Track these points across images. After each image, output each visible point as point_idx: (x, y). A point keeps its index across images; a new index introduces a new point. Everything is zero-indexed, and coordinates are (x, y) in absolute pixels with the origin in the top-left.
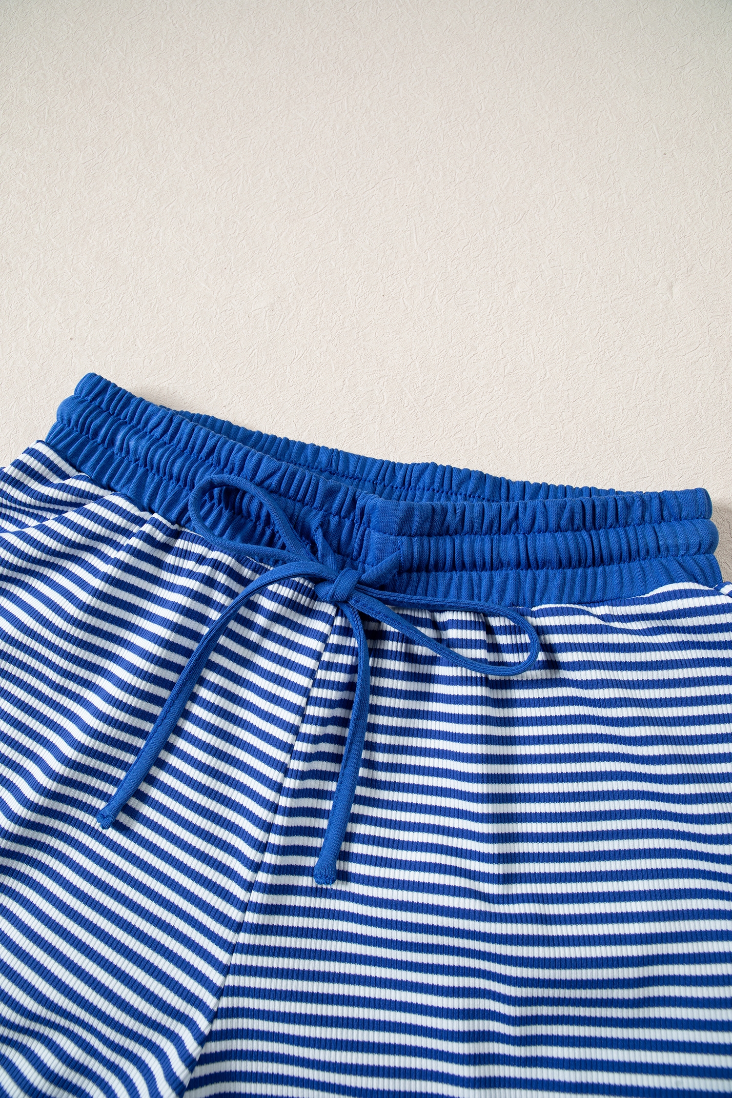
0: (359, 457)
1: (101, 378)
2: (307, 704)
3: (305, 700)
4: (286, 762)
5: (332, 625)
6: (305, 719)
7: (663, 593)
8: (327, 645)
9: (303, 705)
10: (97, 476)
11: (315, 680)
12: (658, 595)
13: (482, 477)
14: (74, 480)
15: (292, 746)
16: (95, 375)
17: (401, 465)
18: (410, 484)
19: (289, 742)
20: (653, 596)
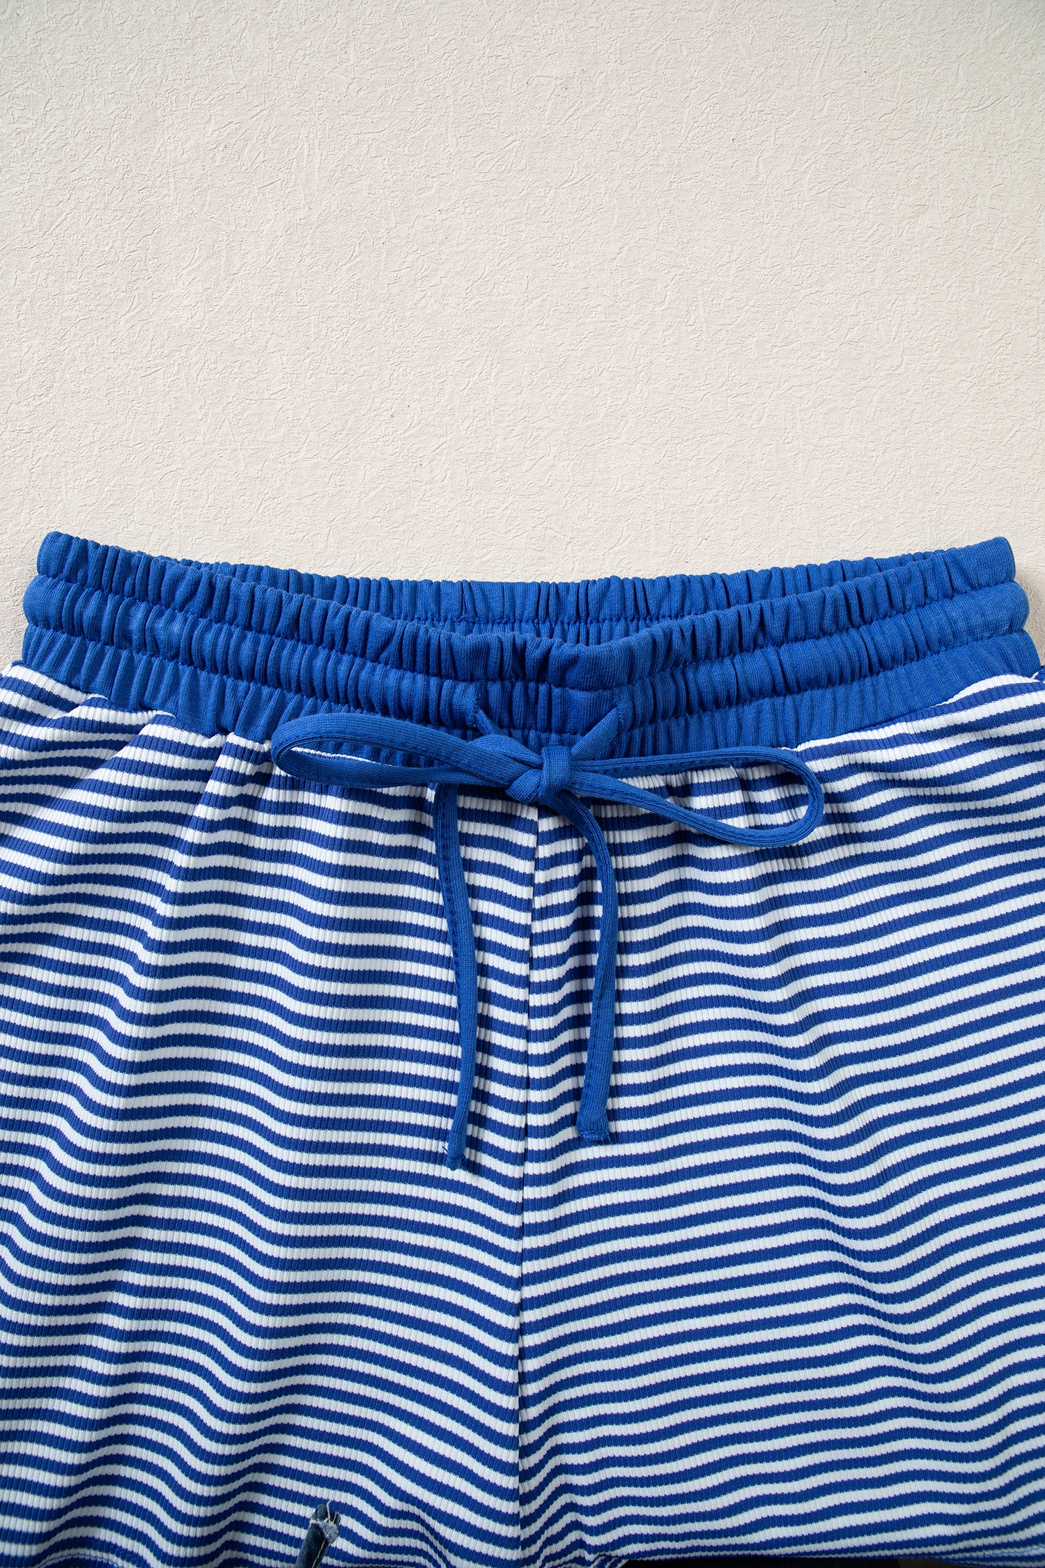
0: (502, 586)
1: (70, 538)
2: (531, 944)
3: (527, 941)
4: (525, 1024)
5: (537, 833)
6: (535, 964)
7: (974, 695)
8: (537, 861)
9: (527, 948)
10: (118, 697)
11: (533, 911)
12: (968, 698)
13: (686, 583)
14: (85, 708)
15: (527, 1002)
16: (58, 535)
17: (567, 586)
18: (588, 615)
19: (522, 999)
20: (960, 701)
